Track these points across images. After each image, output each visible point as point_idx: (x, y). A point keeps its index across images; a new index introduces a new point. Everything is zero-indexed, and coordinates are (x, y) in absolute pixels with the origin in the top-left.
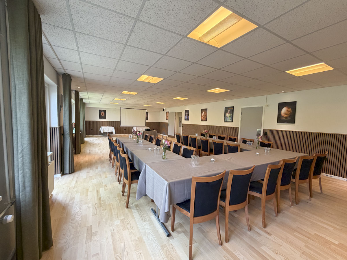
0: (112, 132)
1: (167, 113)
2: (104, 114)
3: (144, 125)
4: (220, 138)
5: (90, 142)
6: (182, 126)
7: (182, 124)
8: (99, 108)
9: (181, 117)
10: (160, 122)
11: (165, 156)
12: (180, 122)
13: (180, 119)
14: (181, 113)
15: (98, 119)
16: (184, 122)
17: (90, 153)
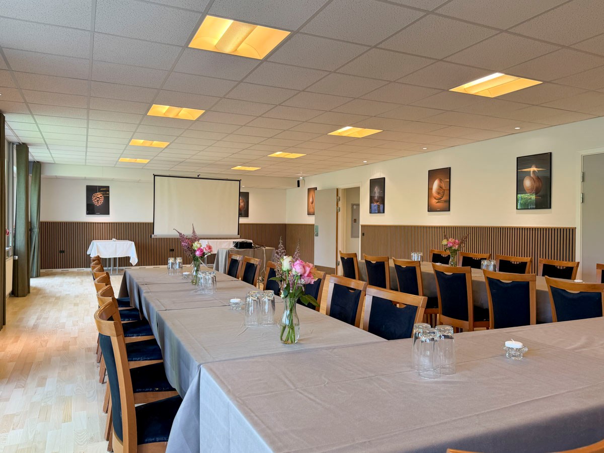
0: (128, 258)
1: (312, 193)
2: (102, 201)
3: (235, 231)
4: (505, 266)
5: (48, 291)
6: (363, 234)
7: (362, 226)
8: (85, 179)
9: (358, 205)
10: (287, 221)
11: (292, 327)
12: (355, 221)
13: (355, 209)
14: (358, 189)
15: (80, 215)
16: (367, 218)
17: (35, 327)
